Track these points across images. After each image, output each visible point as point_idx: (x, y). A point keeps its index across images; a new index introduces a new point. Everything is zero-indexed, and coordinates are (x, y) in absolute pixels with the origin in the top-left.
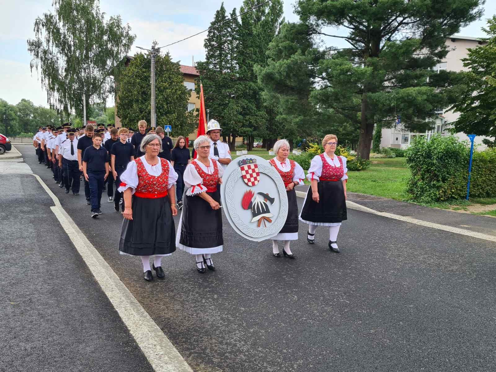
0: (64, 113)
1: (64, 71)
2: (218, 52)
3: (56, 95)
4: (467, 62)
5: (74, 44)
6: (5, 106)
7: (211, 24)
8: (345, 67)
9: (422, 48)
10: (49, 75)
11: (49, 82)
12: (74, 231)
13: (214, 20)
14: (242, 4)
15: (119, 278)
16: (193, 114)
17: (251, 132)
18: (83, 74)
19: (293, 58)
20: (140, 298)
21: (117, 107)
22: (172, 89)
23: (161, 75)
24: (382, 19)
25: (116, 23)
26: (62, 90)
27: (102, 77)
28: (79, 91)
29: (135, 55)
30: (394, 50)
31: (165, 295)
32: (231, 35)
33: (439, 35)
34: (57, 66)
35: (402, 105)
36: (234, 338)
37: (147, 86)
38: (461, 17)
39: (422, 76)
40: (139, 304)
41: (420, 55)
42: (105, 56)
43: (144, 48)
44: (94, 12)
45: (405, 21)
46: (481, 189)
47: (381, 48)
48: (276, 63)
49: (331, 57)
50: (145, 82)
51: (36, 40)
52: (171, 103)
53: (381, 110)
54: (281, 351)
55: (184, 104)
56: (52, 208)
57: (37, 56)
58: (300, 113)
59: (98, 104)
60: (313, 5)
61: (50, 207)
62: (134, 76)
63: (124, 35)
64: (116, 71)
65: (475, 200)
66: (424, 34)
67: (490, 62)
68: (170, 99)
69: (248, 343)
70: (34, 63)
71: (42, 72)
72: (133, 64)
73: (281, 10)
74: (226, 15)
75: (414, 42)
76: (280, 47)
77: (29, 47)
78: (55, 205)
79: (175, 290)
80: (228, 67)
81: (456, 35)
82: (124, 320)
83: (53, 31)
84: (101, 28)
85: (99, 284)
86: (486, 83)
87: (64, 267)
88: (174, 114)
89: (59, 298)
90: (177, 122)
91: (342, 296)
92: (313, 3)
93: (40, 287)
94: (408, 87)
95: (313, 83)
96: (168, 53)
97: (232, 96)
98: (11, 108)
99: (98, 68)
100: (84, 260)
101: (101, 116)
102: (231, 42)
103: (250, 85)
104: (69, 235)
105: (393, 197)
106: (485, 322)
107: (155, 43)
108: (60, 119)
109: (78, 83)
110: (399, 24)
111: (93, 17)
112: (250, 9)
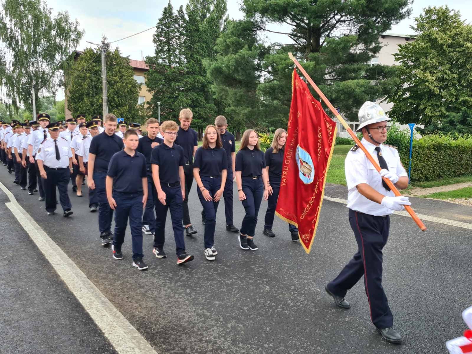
0: (13, 108)
1: (11, 65)
2: (167, 47)
4: (398, 57)
5: (21, 38)
7: (159, 20)
8: (289, 61)
9: (358, 44)
12: (34, 228)
13: (162, 16)
14: (188, 2)
15: (86, 277)
16: (144, 107)
17: (200, 123)
18: (31, 68)
19: (241, 53)
20: (111, 297)
21: (68, 100)
22: (123, 83)
23: (111, 69)
24: (321, 17)
25: (63, 19)
26: (10, 84)
27: (51, 71)
28: (28, 85)
29: (84, 50)
30: (334, 46)
31: (136, 292)
32: (178, 31)
33: (373, 32)
34: (4, 60)
35: (343, 96)
36: (214, 335)
37: (97, 79)
38: (392, 16)
39: (359, 69)
40: (110, 304)
41: (356, 51)
42: (53, 50)
43: (94, 43)
44: (41, 7)
45: (342, 19)
46: (421, 173)
47: (321, 44)
48: (224, 57)
49: (276, 53)
50: (96, 76)
52: (122, 96)
54: (262, 346)
55: (135, 98)
58: (248, 105)
59: (47, 97)
60: (258, 3)
61: (6, 203)
62: (84, 71)
63: (73, 30)
64: (65, 65)
65: (416, 184)
66: (359, 31)
67: (418, 56)
68: (120, 92)
69: (228, 339)
72: (82, 58)
73: (225, 8)
74: (173, 12)
76: (228, 43)
78: (10, 201)
79: (145, 286)
80: (176, 61)
81: (388, 33)
82: (97, 322)
84: (48, 23)
85: (65, 284)
86: (415, 76)
87: (27, 267)
88: (125, 107)
89: (25, 302)
90: (128, 115)
91: (311, 283)
93: (3, 291)
94: (348, 80)
95: (259, 76)
96: (117, 48)
97: (182, 89)
99: (46, 62)
100: (47, 258)
101: (50, 109)
102: (179, 38)
103: (199, 79)
104: (28, 232)
105: (342, 183)
106: (449, 304)
107: (104, 38)
108: (8, 113)
109: (26, 78)
110: (337, 22)
111: (41, 12)
112: (196, 6)
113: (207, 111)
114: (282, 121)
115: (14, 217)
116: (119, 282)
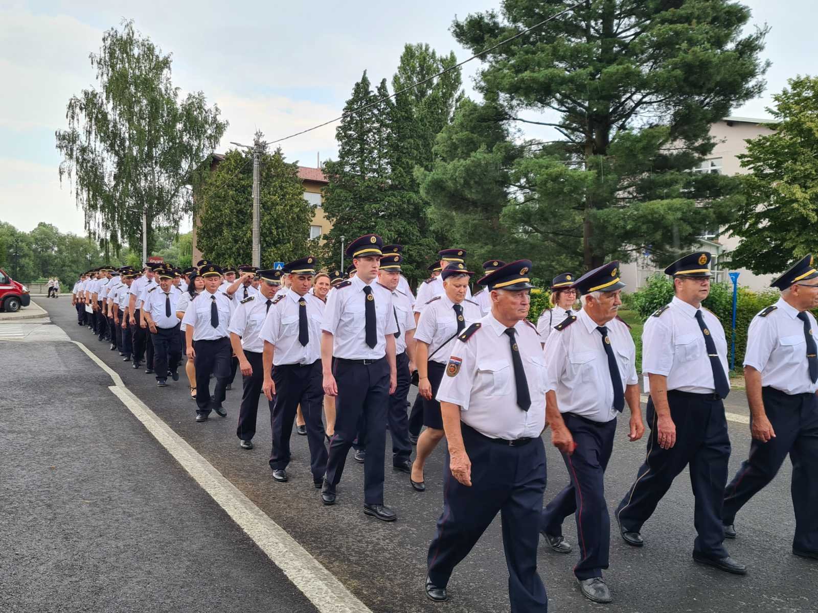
0: (111, 246)
1: (112, 179)
2: (358, 146)
3: (99, 216)
4: (746, 159)
5: (129, 136)
6: (12, 235)
7: (348, 104)
8: (554, 170)
9: (675, 140)
10: (88, 186)
11: (88, 196)
12: (150, 418)
13: (352, 97)
14: (397, 71)
16: (318, 244)
17: (411, 270)
18: (143, 183)
19: (474, 157)
21: (198, 234)
22: (286, 206)
23: (268, 183)
24: (609, 98)
25: (197, 103)
26: (108, 208)
27: (173, 187)
28: (136, 210)
29: (226, 154)
30: (628, 144)
32: (378, 120)
34: (101, 171)
35: (644, 227)
36: (377, 537)
37: (245, 200)
38: (731, 94)
39: (674, 182)
41: (671, 151)
42: (178, 154)
43: (242, 144)
44: (162, 87)
45: (646, 99)
47: (610, 140)
48: (448, 164)
49: (532, 156)
50: (243, 194)
51: (69, 131)
52: (283, 226)
53: (612, 235)
55: (304, 229)
56: (111, 388)
57: (71, 156)
58: (487, 242)
59: (165, 229)
60: (503, 78)
61: (109, 387)
62: (226, 186)
63: (210, 122)
64: (196, 177)
66: (675, 119)
67: (782, 158)
68: (281, 220)
69: (394, 541)
70: (66, 166)
71: (78, 181)
72: (223, 167)
73: (458, 81)
74: (370, 90)
75: (659, 132)
76: (454, 141)
77: (58, 142)
78: (115, 385)
80: (374, 169)
83: (97, 117)
84: (172, 111)
86: (775, 192)
87: (146, 462)
88: (288, 245)
89: (147, 496)
90: (292, 257)
92: (503, 75)
94: (653, 199)
95: (507, 193)
96: (279, 150)
97: (381, 214)
98: (23, 238)
99: (167, 173)
100: (171, 452)
101: (168, 248)
102: (379, 131)
103: (410, 197)
104: (143, 423)
107: (259, 135)
108: (103, 254)
109: (134, 198)
110: (637, 105)
111: (161, 95)
112: (409, 78)
113: (423, 250)
114: (553, 267)
115: (123, 405)
116: (264, 482)
